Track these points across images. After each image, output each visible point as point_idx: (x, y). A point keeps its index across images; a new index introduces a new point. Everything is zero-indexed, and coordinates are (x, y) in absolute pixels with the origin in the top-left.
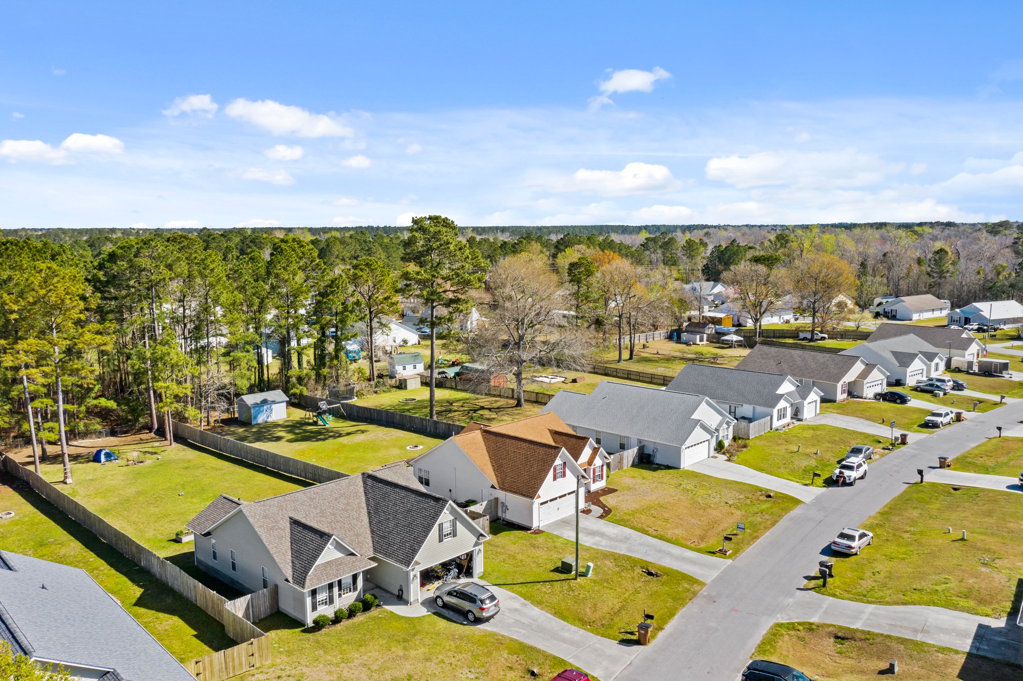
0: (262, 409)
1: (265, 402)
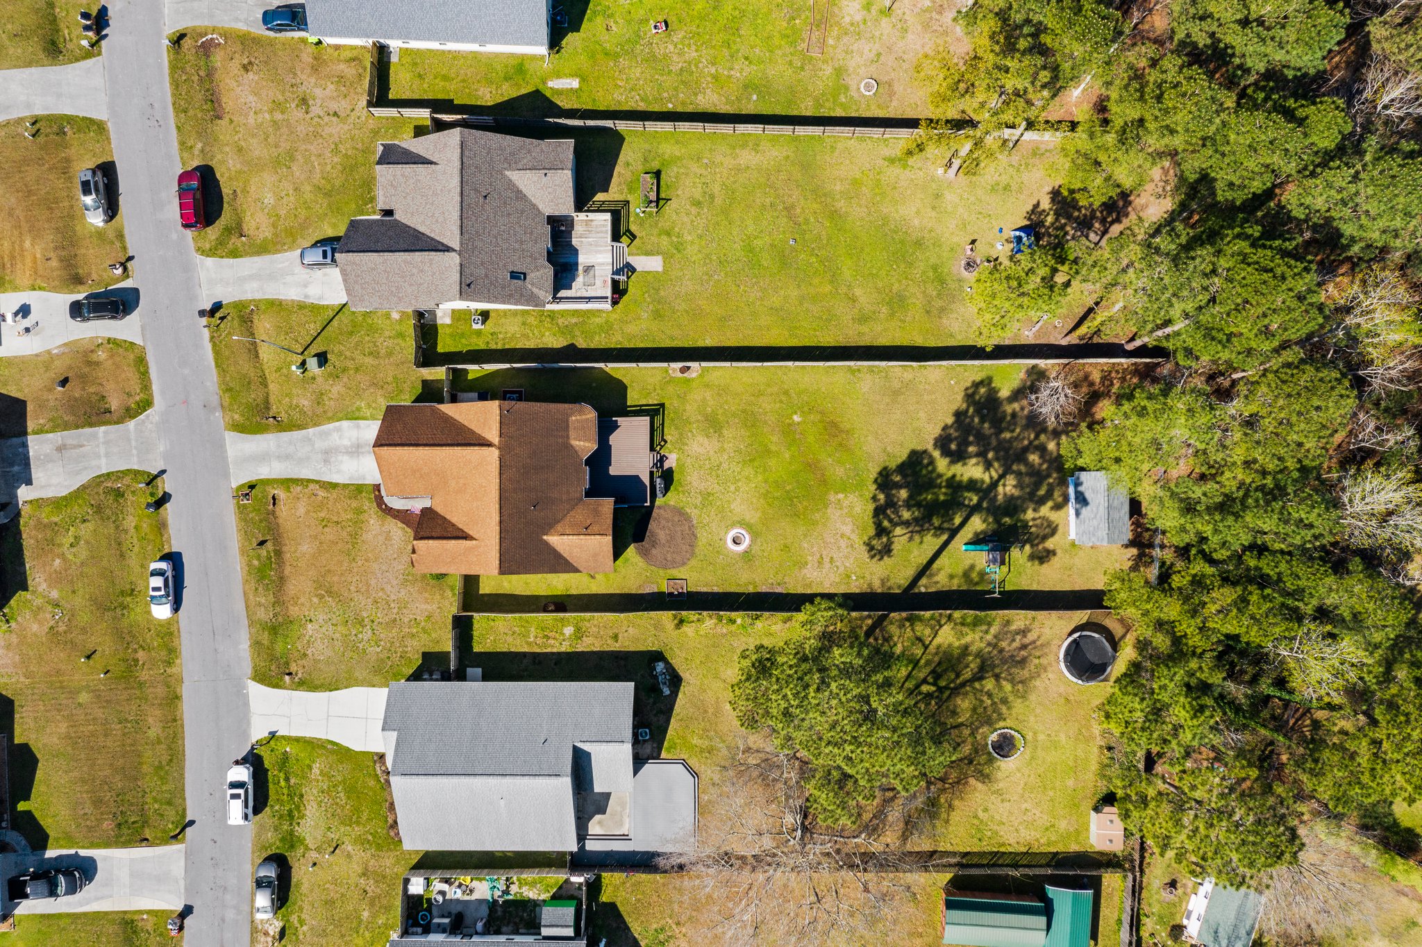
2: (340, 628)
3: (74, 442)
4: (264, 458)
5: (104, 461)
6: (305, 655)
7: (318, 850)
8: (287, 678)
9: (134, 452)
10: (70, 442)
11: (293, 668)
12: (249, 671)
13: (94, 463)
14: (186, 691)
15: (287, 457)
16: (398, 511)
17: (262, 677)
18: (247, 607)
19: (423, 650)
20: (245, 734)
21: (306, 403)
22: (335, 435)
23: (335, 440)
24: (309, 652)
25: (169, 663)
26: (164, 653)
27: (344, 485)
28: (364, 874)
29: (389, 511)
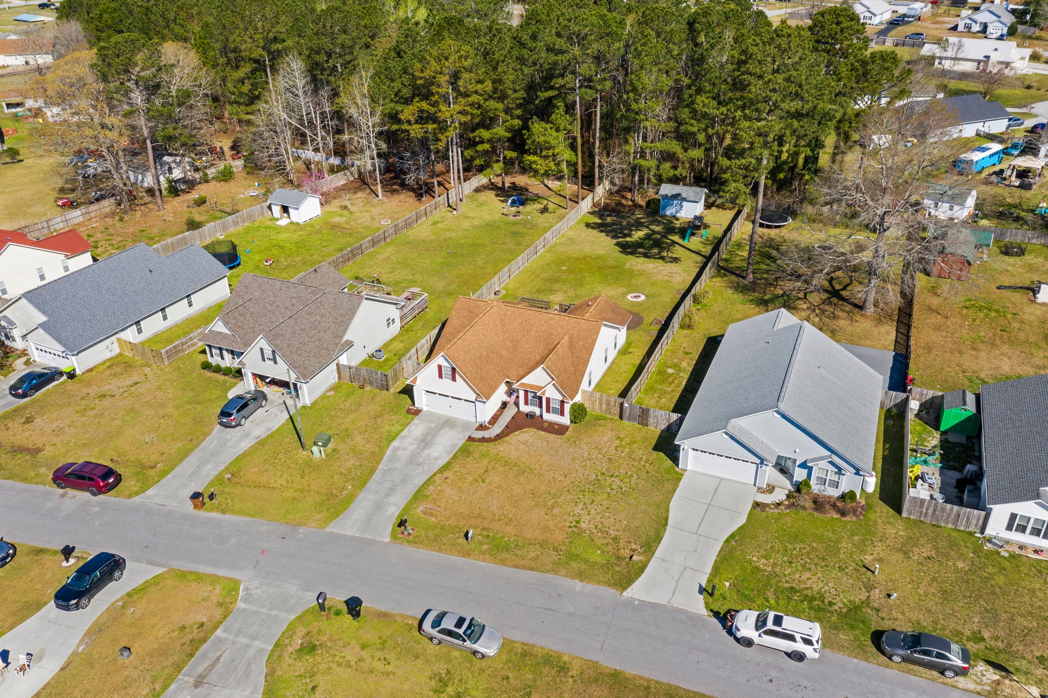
0: (671, 202)
1: (676, 196)
2: (598, 499)
3: (207, 663)
4: (378, 507)
5: (257, 644)
6: (615, 539)
7: (869, 587)
8: (634, 558)
9: (273, 613)
10: (200, 669)
11: (626, 553)
12: (612, 592)
13: (251, 653)
14: (610, 663)
15: (392, 490)
16: (502, 432)
17: (625, 582)
18: (532, 569)
19: (650, 449)
20: (694, 619)
21: (352, 461)
22: (400, 453)
23: (403, 455)
24: (612, 533)
25: (563, 669)
26: (546, 670)
27: (453, 458)
28: (906, 553)
29: (499, 437)
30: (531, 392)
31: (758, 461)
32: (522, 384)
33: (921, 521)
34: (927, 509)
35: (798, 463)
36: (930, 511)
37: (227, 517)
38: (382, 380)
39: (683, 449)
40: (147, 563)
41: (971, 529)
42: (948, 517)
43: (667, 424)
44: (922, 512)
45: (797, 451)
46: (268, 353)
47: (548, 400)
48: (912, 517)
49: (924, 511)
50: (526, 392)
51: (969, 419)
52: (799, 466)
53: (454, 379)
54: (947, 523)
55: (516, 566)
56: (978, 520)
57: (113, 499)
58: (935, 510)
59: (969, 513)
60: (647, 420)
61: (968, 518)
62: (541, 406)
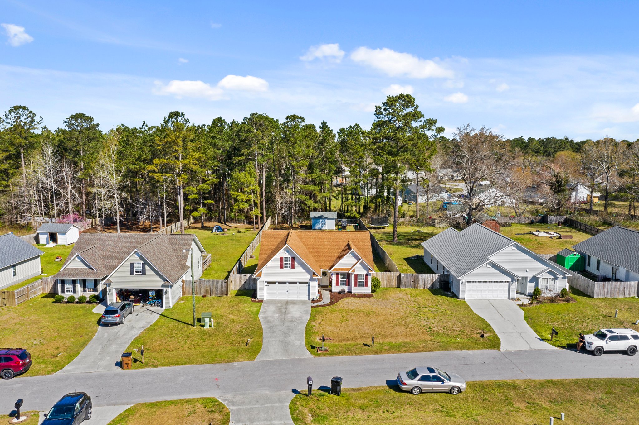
0: (318, 221)
2: (430, 317)
4: (285, 343)
6: (462, 331)
7: (620, 323)
8: (486, 335)
9: (267, 405)
11: (475, 336)
12: (493, 350)
15: (286, 334)
16: (331, 301)
17: (494, 346)
19: (432, 295)
20: (553, 352)
21: (238, 327)
22: (270, 319)
24: (456, 329)
25: (515, 387)
27: (312, 315)
29: (332, 303)
30: (341, 275)
31: (509, 279)
32: (335, 269)
33: (606, 298)
34: (607, 289)
35: (528, 279)
36: (609, 290)
37: (159, 369)
38: (222, 287)
39: (462, 283)
40: (107, 405)
41: (632, 296)
42: (619, 291)
43: (431, 283)
44: (605, 291)
45: (528, 270)
46: (138, 267)
47: (356, 276)
48: (600, 297)
49: (606, 290)
50: (337, 274)
51: (579, 260)
52: (530, 282)
53: (293, 267)
54: (619, 295)
55: (418, 352)
56: (635, 287)
57: (29, 378)
58: (612, 288)
59: (630, 284)
60: (418, 283)
61: (630, 288)
62: (349, 284)
